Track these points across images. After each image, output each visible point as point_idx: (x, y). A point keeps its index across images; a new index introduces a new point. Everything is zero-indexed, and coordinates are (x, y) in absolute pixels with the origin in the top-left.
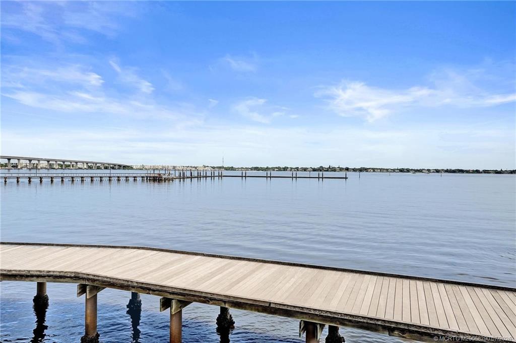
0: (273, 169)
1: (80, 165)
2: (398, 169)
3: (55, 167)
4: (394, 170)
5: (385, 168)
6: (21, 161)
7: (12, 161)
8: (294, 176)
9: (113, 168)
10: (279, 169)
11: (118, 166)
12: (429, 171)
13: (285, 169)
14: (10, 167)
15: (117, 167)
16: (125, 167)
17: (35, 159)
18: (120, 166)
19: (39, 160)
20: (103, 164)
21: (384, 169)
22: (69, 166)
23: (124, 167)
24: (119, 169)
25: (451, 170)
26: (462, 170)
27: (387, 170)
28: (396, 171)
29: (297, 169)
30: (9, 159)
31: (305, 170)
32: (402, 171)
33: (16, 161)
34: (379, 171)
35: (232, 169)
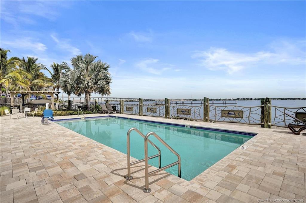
0: (214, 100)
1: (136, 100)
2: (280, 98)
3: (128, 101)
4: (278, 99)
6: (118, 99)
7: (115, 99)
8: (213, 103)
9: (148, 101)
10: (217, 100)
12: (299, 99)
13: (220, 100)
14: (114, 101)
17: (122, 98)
18: (150, 100)
19: (123, 99)
20: (144, 99)
22: (133, 100)
23: (152, 100)
24: (150, 101)
29: (226, 99)
30: (114, 99)
31: (230, 100)
32: (282, 99)
33: (116, 99)
35: (196, 100)
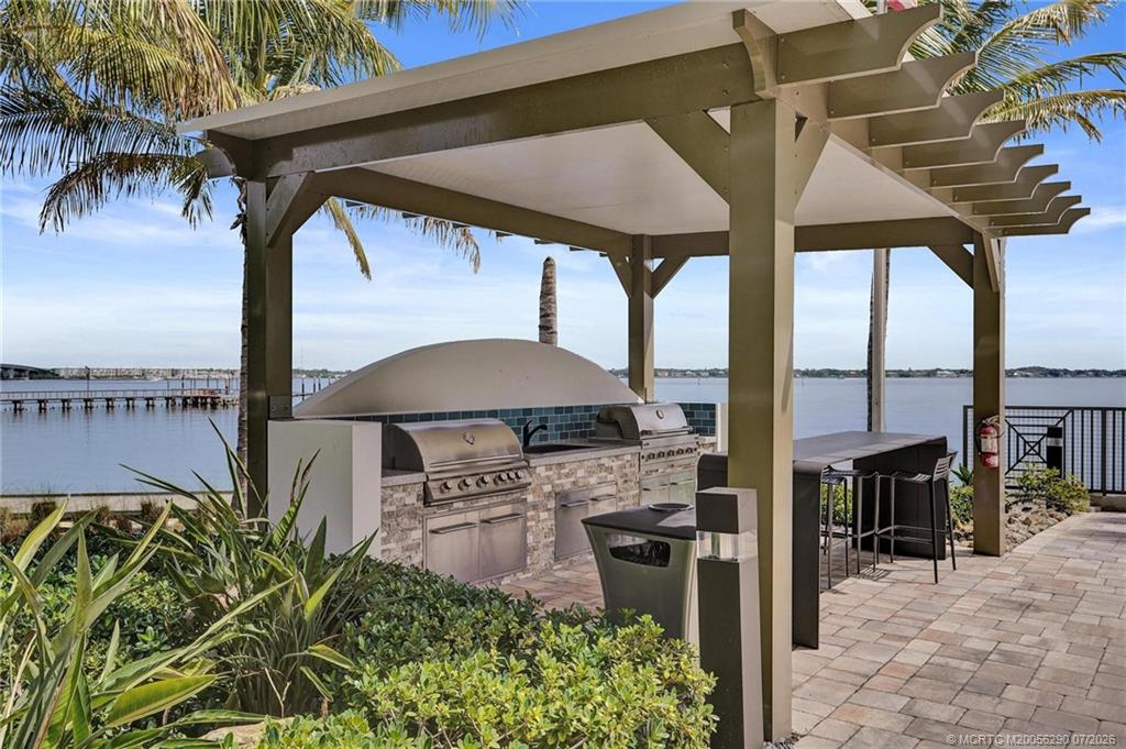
5: (679, 368)
11: (16, 370)
15: (12, 374)
16: (37, 374)
21: (676, 371)
23: (31, 372)
25: (813, 371)
26: (835, 371)
27: (684, 373)
28: (703, 374)
34: (666, 374)
